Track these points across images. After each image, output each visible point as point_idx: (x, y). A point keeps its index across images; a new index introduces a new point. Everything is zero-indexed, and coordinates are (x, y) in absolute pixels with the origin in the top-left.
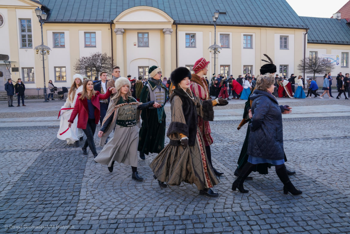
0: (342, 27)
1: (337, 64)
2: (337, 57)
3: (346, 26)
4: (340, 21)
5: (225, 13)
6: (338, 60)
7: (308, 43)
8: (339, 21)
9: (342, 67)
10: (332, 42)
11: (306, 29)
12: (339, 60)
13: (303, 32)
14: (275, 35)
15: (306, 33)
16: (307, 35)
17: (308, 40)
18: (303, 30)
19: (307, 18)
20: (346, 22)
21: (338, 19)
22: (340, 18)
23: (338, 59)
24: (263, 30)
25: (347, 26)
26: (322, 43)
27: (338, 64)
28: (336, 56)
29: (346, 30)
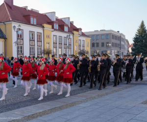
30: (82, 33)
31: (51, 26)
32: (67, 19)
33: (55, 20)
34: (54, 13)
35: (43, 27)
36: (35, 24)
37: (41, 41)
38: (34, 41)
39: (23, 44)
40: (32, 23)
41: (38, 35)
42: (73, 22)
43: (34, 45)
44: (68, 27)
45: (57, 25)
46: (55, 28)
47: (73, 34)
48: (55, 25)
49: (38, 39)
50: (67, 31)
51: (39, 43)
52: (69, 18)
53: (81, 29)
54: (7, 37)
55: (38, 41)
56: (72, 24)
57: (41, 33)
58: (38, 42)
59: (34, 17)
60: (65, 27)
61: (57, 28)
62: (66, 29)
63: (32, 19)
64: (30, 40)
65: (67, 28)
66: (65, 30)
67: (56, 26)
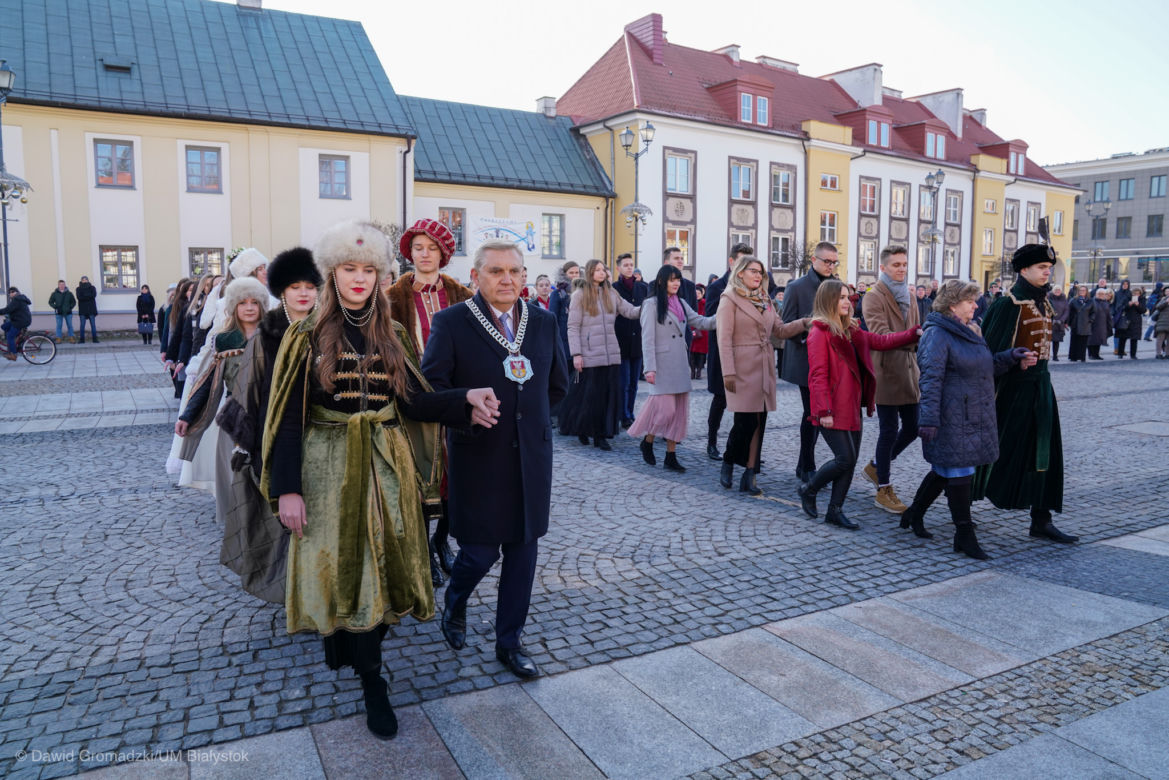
0: (556, 138)
1: (529, 249)
2: (528, 227)
3: (568, 139)
4: (553, 122)
5: (127, 70)
6: (530, 237)
7: (416, 180)
8: (550, 120)
9: (544, 257)
10: (510, 183)
11: (409, 138)
12: (535, 236)
13: (397, 147)
14: (303, 152)
15: (406, 149)
16: (410, 157)
17: (418, 171)
18: (397, 140)
19: (422, 103)
20: (570, 125)
21: (548, 114)
22: (553, 113)
23: (530, 231)
24: (257, 134)
25: (570, 136)
26: (478, 183)
27: (533, 247)
28: (525, 225)
29: (565, 149)
30: (1028, 162)
31: (846, 133)
32: (950, 97)
33: (878, 101)
34: (876, 67)
35: (806, 137)
36: (763, 122)
37: (793, 208)
38: (754, 204)
39: (694, 221)
40: (746, 119)
41: (774, 179)
42: (982, 112)
43: (755, 226)
44: (951, 135)
45: (886, 129)
46: (872, 140)
47: (976, 170)
48: (872, 125)
49: (774, 194)
50: (941, 155)
51: (783, 218)
52: (958, 92)
53: (1022, 147)
54: (618, 189)
55: (772, 206)
56: (973, 121)
57: (792, 168)
58: (777, 211)
59: (757, 89)
60: (930, 137)
61: (885, 143)
62: (935, 145)
63: (745, 101)
64: (732, 202)
65: (942, 139)
66: (929, 152)
67: (880, 132)
